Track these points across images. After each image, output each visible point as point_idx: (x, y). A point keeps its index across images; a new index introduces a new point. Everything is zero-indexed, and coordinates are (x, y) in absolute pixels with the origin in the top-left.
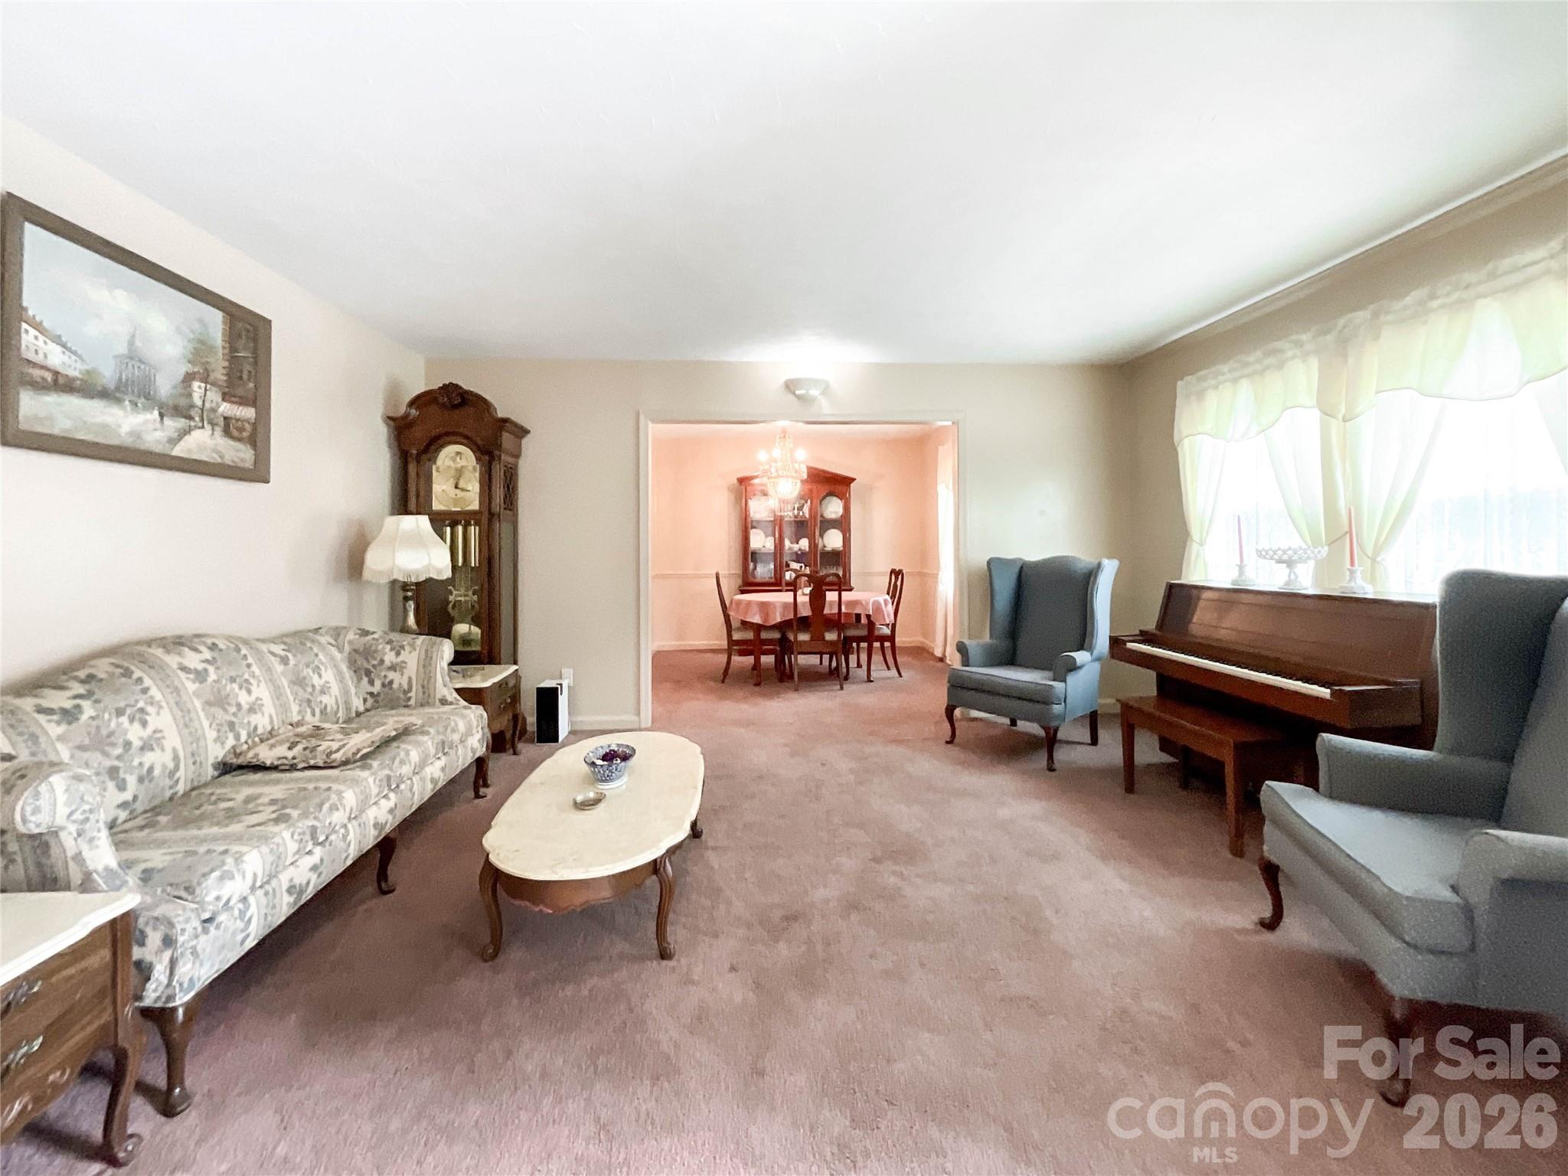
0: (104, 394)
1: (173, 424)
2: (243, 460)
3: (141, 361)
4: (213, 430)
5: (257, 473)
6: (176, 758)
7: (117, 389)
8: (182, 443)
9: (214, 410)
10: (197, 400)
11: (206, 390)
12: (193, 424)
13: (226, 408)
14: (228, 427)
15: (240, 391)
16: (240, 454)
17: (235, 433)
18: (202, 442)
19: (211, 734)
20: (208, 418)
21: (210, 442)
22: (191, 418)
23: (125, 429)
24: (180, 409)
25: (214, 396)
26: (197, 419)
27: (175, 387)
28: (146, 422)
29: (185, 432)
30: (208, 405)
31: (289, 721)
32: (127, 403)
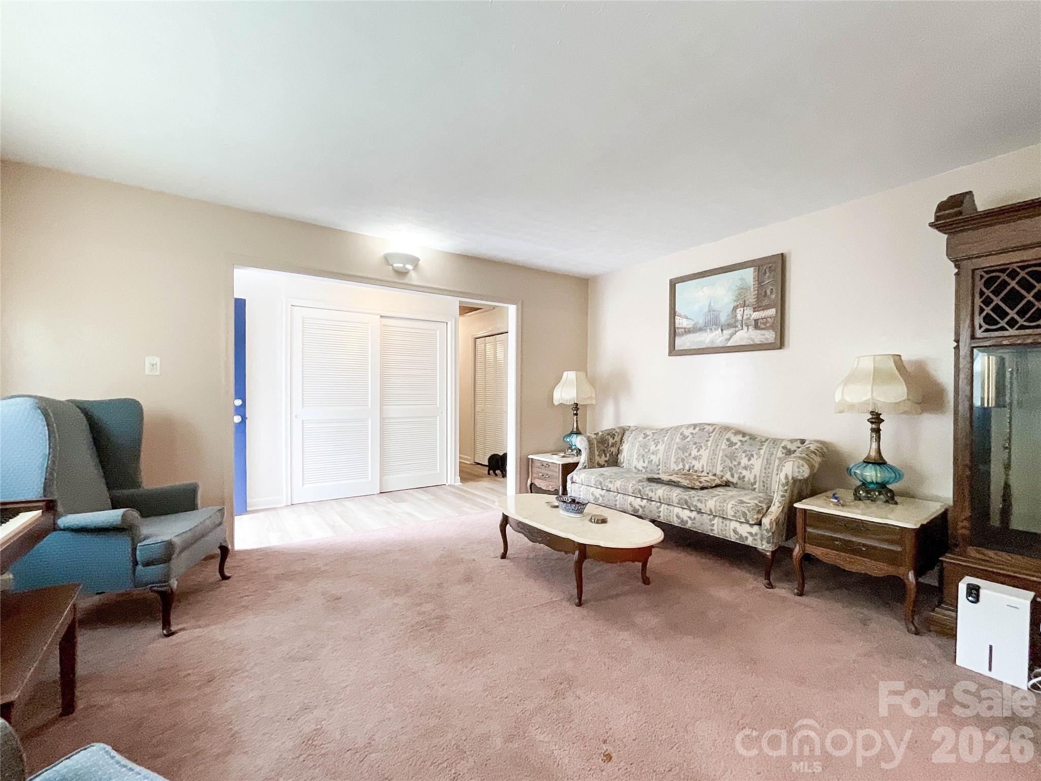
0: (701, 330)
1: (727, 333)
2: (767, 339)
3: (714, 311)
4: (748, 329)
5: (780, 343)
7: (705, 326)
8: (731, 340)
9: (748, 319)
10: (739, 317)
11: (744, 310)
12: (737, 329)
13: (756, 315)
14: (757, 325)
15: (766, 302)
16: (769, 336)
17: (763, 326)
18: (744, 336)
20: (744, 324)
21: (746, 335)
22: (736, 327)
23: (708, 340)
24: (732, 325)
25: (748, 311)
26: (739, 326)
27: (728, 316)
28: (716, 335)
29: (732, 335)
30: (745, 317)
32: (708, 330)
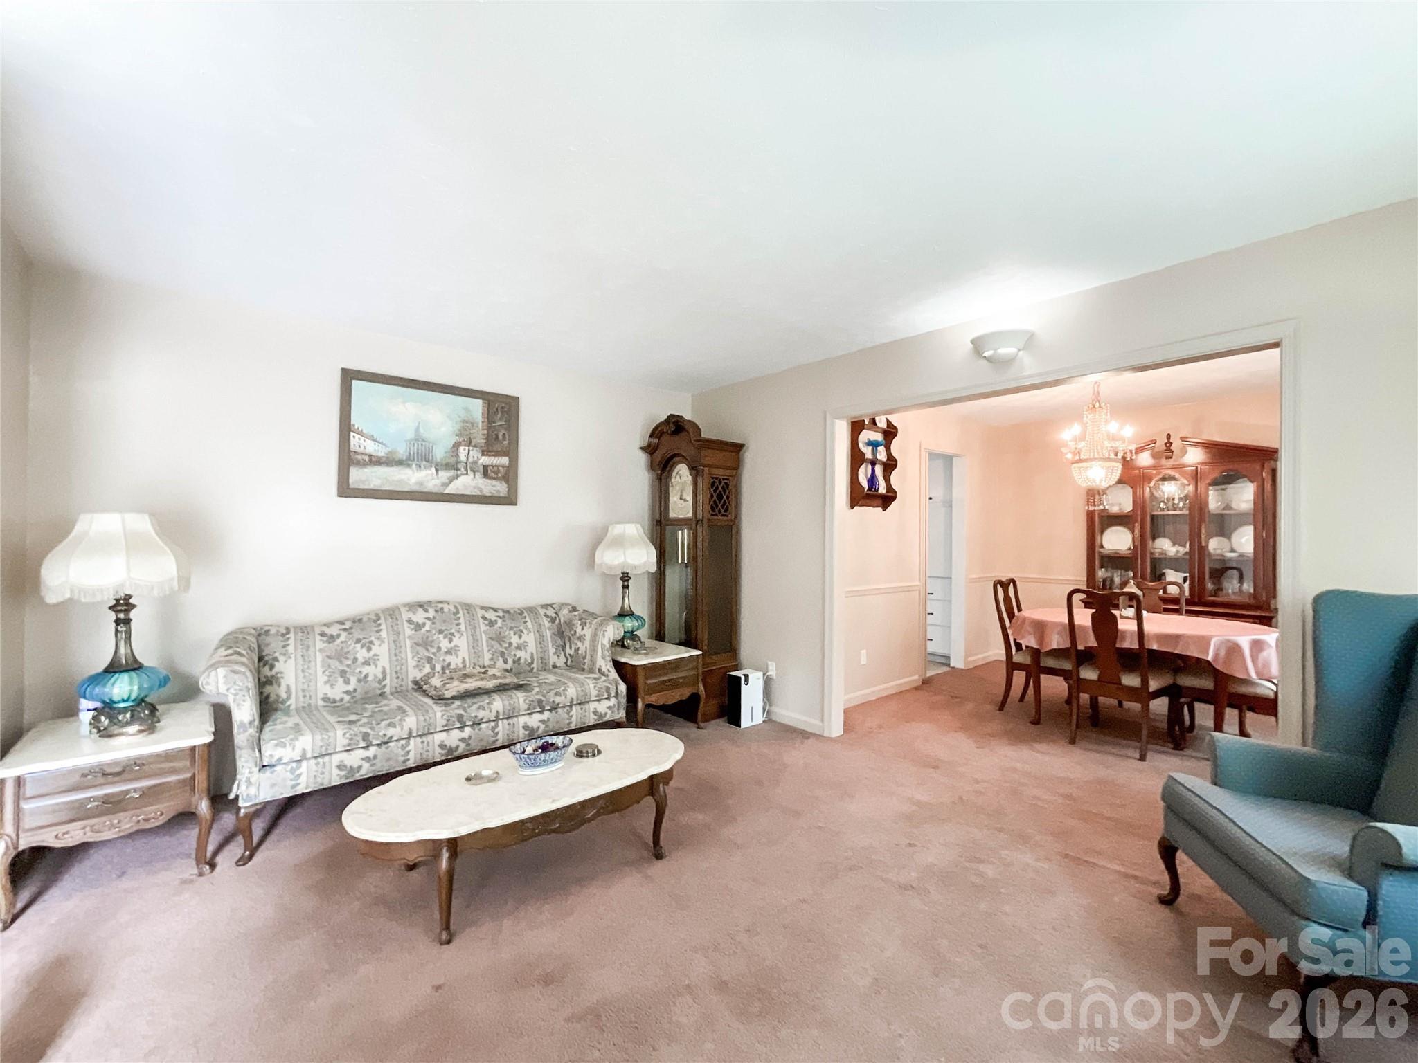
0: (400, 463)
1: (445, 475)
2: (498, 491)
3: (423, 440)
4: (474, 475)
5: (510, 500)
6: (384, 672)
7: (409, 459)
8: (451, 485)
9: (475, 462)
10: (463, 458)
11: (469, 450)
12: (459, 472)
13: (485, 460)
14: (486, 472)
15: (497, 447)
16: (500, 488)
17: (493, 475)
18: (467, 483)
19: (412, 663)
20: (471, 467)
21: (473, 483)
22: (458, 469)
23: (413, 481)
24: (452, 465)
25: (475, 453)
26: (462, 469)
27: (446, 452)
28: (427, 475)
29: (451, 480)
30: (471, 459)
31: (481, 663)
32: (414, 466)
